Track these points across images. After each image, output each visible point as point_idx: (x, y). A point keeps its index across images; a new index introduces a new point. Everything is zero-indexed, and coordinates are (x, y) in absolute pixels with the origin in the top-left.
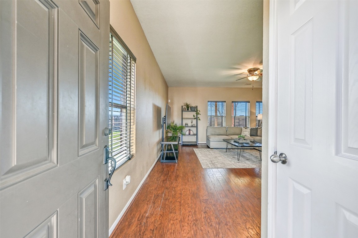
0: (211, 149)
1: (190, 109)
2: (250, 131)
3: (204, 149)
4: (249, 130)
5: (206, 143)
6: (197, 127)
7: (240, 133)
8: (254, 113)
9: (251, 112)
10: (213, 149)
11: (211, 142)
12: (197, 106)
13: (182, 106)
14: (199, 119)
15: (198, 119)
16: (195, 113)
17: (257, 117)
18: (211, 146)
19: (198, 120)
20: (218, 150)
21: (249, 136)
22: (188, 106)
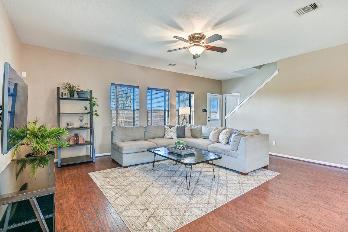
0: (124, 167)
1: (76, 96)
2: (176, 130)
3: (113, 171)
4: (174, 130)
5: (110, 154)
6: (91, 128)
7: (162, 135)
8: (174, 105)
9: (171, 104)
10: (127, 167)
11: (124, 156)
12: (91, 91)
13: (58, 88)
14: (96, 115)
15: (94, 113)
16: (87, 104)
17: (178, 111)
18: (123, 162)
19: (94, 116)
20: (137, 167)
21: (176, 137)
22: (71, 90)
